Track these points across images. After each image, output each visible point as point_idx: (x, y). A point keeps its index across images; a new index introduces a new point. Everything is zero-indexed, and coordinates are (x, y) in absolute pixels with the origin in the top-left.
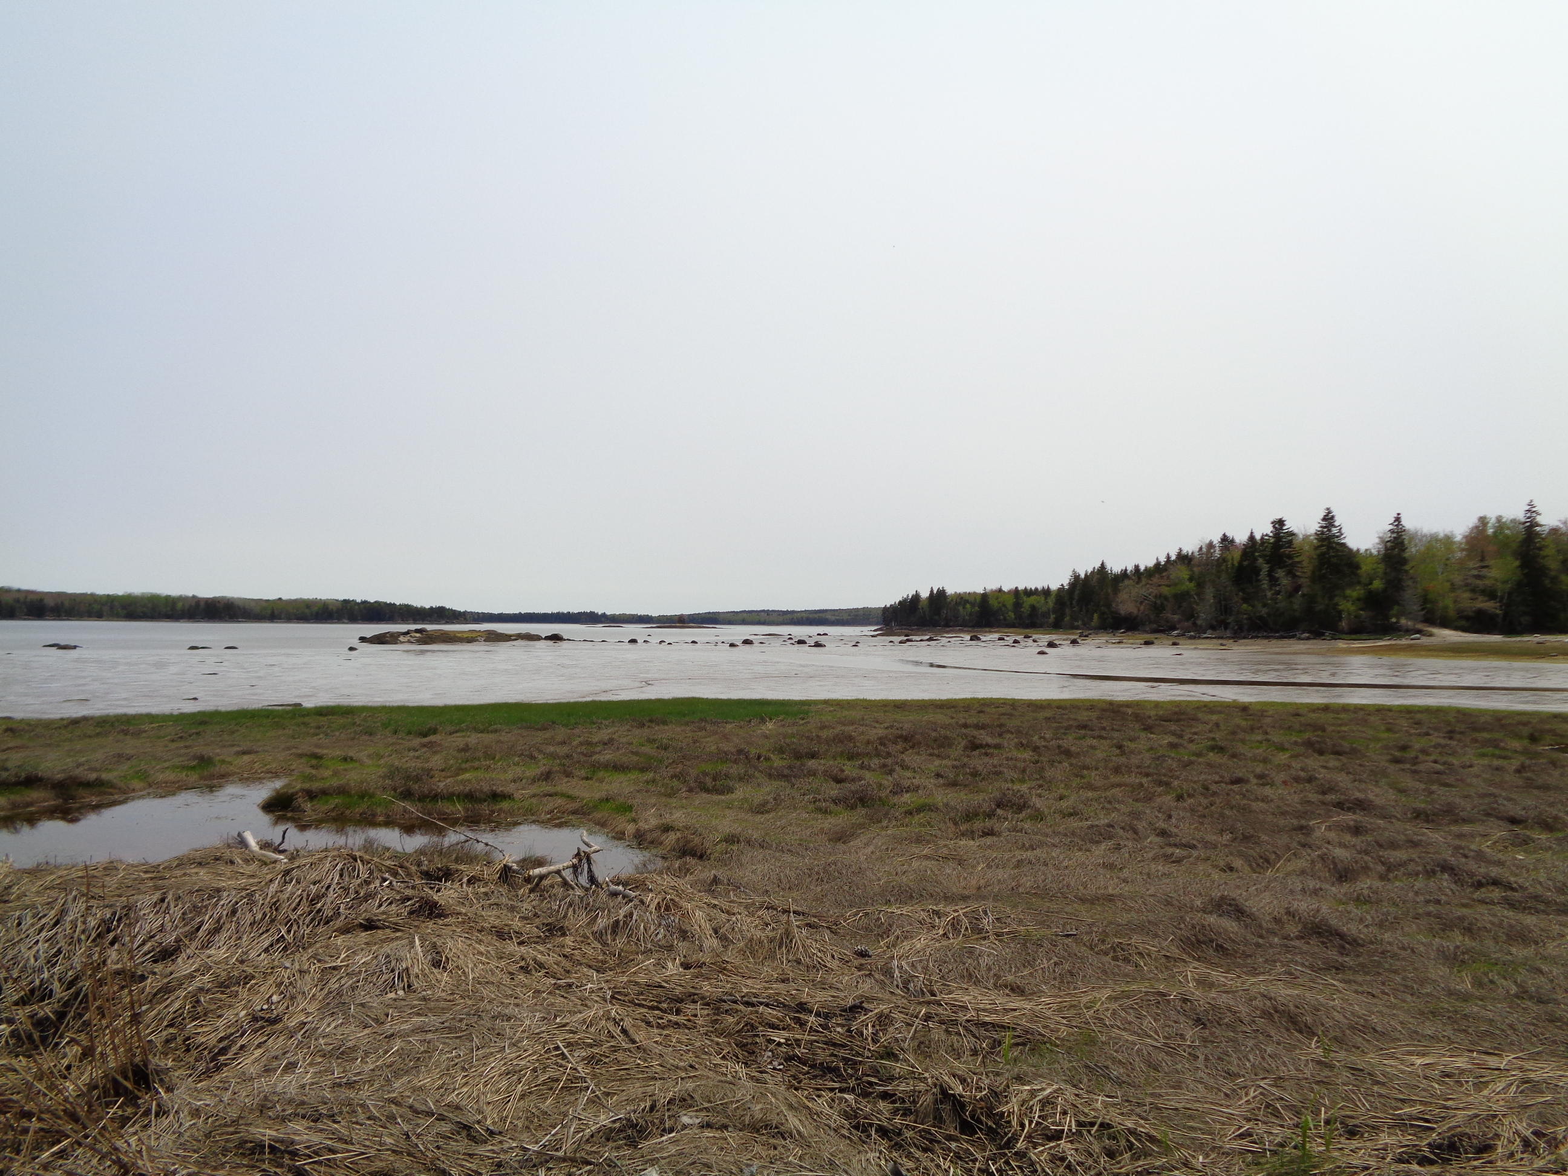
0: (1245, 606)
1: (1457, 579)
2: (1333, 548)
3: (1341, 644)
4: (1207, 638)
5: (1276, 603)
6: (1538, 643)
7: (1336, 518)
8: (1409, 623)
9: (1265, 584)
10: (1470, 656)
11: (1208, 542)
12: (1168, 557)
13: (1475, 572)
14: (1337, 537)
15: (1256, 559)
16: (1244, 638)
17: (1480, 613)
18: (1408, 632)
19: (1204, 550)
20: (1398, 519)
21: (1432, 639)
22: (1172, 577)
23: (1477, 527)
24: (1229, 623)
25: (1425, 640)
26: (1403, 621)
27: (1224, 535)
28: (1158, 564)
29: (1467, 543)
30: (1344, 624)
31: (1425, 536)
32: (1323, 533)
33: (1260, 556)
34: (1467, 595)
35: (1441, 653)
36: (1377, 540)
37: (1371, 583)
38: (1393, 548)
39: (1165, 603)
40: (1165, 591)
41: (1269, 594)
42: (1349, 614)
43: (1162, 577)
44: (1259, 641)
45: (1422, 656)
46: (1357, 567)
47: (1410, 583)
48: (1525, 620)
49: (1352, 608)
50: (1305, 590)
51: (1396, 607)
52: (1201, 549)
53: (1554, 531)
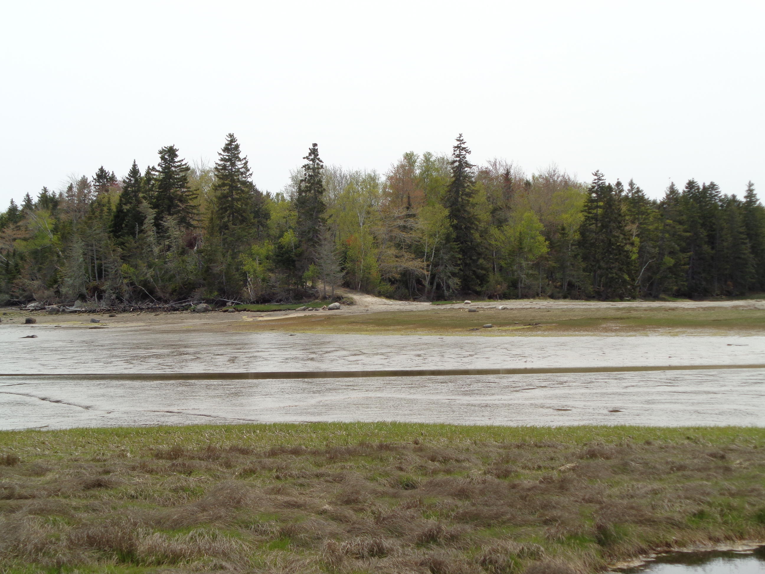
0: (125, 266)
1: (381, 231)
2: (237, 188)
3: (246, 317)
4: (75, 312)
5: (165, 263)
6: (470, 311)
7: (240, 149)
8: (327, 288)
9: (151, 235)
10: (400, 330)
11: (79, 178)
12: (28, 200)
13: (401, 223)
14: (242, 174)
15: (139, 202)
16: (124, 311)
17: (406, 274)
18: (326, 299)
19: (75, 190)
20: (314, 152)
21: (354, 308)
22: (30, 227)
23: (402, 166)
24: (104, 291)
25: (345, 310)
26: (320, 286)
27: (102, 170)
28: (13, 210)
29: (392, 186)
30: (249, 291)
31: (343, 177)
32: (224, 168)
33: (144, 197)
34: (393, 251)
35: (364, 327)
36: (290, 182)
37: (281, 236)
38: (308, 190)
39: (20, 262)
40: (20, 246)
41: (156, 250)
42: (256, 277)
43: (18, 228)
44: (143, 315)
45: (343, 331)
46: (267, 216)
47: (328, 235)
48: (455, 282)
49: (259, 269)
50: (201, 244)
51: (312, 267)
52: (70, 188)
53: (485, 174)
